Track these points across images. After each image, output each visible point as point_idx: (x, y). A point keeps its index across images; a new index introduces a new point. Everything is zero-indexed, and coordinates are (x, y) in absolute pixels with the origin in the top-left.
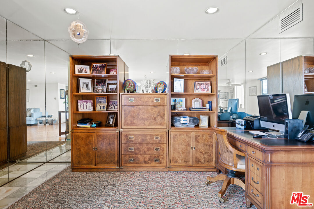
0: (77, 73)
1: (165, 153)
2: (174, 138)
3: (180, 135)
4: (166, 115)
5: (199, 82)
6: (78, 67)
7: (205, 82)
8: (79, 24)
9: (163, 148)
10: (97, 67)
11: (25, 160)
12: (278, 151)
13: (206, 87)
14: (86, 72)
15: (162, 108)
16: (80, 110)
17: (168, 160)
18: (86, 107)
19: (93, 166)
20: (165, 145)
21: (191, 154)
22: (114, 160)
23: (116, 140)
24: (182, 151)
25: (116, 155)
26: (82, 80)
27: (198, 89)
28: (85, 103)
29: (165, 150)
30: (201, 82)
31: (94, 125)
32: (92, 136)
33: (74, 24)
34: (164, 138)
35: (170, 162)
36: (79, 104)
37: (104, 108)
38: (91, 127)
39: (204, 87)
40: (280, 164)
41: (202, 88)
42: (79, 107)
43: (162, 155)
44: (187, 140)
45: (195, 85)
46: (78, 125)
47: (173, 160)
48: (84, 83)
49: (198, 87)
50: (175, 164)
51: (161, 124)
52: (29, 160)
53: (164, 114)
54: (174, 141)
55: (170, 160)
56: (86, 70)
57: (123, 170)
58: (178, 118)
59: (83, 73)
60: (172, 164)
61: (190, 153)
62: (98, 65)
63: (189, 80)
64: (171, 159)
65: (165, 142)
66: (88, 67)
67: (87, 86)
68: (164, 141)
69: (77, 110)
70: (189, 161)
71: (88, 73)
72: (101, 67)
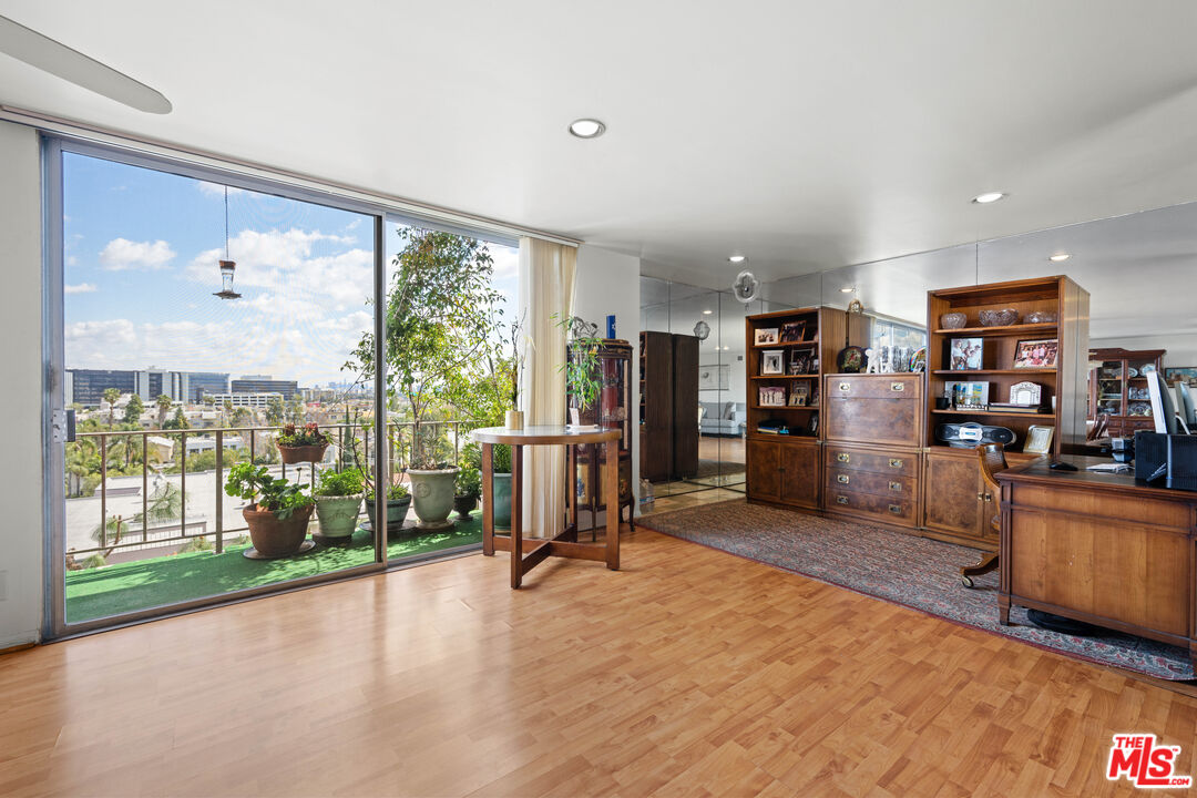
0: (757, 343)
1: (914, 499)
2: (935, 467)
3: (951, 463)
4: (917, 419)
5: (1029, 343)
6: (759, 332)
7: (1046, 342)
8: (749, 274)
9: (909, 486)
10: (790, 329)
11: (694, 480)
12: (1028, 482)
13: (1046, 354)
14: (771, 340)
15: (908, 403)
16: (762, 404)
17: (921, 513)
18: (773, 399)
19: (778, 500)
20: (915, 480)
21: (980, 509)
22: (813, 494)
23: (816, 460)
24: (954, 498)
25: (816, 486)
26: (767, 353)
27: (1024, 359)
28: (771, 393)
29: (914, 490)
30: (1034, 343)
31: (783, 432)
32: (776, 448)
33: (742, 275)
34: (912, 466)
35: (925, 519)
36: (761, 395)
37: (801, 400)
38: (779, 433)
39: (1042, 354)
40: (1034, 510)
41: (1036, 356)
42: (761, 398)
43: (907, 501)
44: (970, 475)
45: (1018, 349)
46: (759, 430)
47: (933, 515)
48: (770, 358)
49: (1025, 354)
50: (938, 525)
51: (904, 437)
52: (700, 482)
53: (913, 417)
54: (935, 473)
55: (925, 514)
56: (774, 336)
57: (829, 515)
58: (954, 427)
59: (768, 343)
60: (930, 523)
61: (976, 506)
62: (792, 325)
63: (1007, 339)
64: (929, 513)
65: (915, 475)
66: (776, 330)
67: (775, 363)
68: (911, 472)
69: (758, 404)
70: (974, 524)
71: (776, 341)
72: (795, 328)
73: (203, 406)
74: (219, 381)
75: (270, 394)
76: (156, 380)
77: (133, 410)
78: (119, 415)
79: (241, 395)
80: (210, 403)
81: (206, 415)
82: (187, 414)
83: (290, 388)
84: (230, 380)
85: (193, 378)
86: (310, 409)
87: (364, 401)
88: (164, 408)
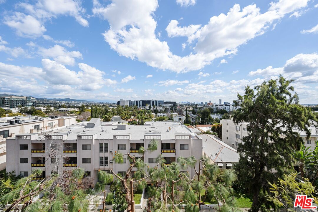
73: (160, 107)
74: (162, 102)
75: (171, 105)
76: (153, 102)
77: (150, 107)
78: (148, 108)
79: (166, 105)
80: (161, 106)
81: (161, 109)
82: (157, 108)
83: (174, 103)
84: (164, 102)
85: (158, 101)
86: (178, 108)
87: (189, 106)
88: (154, 108)
